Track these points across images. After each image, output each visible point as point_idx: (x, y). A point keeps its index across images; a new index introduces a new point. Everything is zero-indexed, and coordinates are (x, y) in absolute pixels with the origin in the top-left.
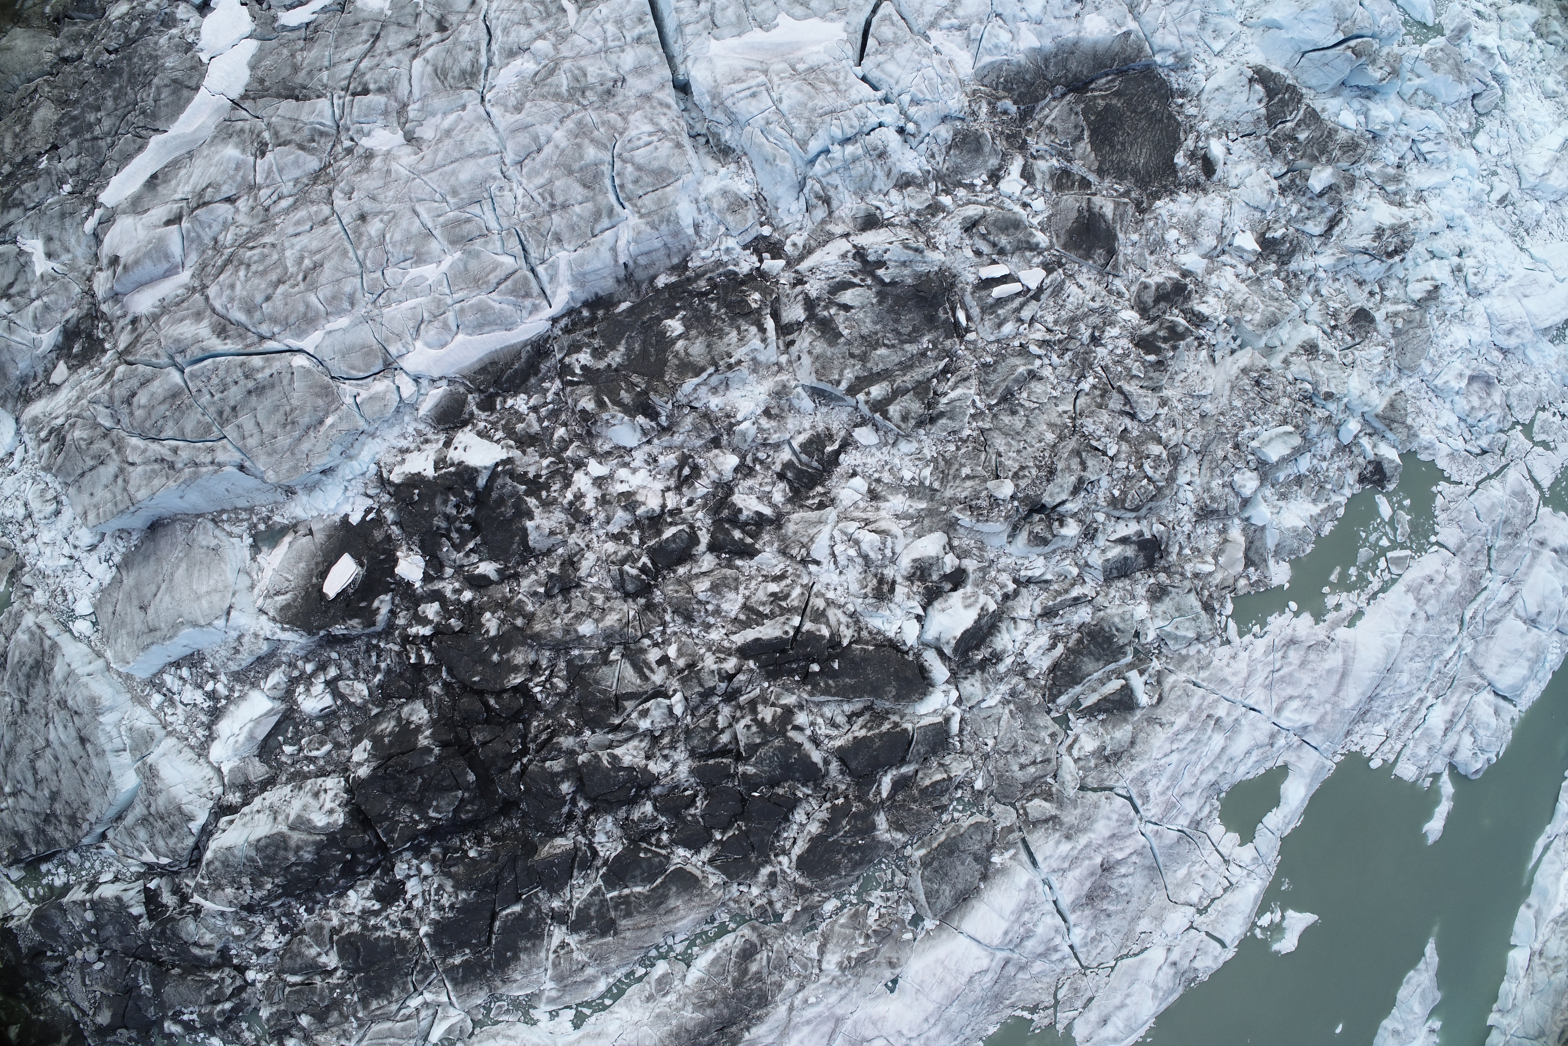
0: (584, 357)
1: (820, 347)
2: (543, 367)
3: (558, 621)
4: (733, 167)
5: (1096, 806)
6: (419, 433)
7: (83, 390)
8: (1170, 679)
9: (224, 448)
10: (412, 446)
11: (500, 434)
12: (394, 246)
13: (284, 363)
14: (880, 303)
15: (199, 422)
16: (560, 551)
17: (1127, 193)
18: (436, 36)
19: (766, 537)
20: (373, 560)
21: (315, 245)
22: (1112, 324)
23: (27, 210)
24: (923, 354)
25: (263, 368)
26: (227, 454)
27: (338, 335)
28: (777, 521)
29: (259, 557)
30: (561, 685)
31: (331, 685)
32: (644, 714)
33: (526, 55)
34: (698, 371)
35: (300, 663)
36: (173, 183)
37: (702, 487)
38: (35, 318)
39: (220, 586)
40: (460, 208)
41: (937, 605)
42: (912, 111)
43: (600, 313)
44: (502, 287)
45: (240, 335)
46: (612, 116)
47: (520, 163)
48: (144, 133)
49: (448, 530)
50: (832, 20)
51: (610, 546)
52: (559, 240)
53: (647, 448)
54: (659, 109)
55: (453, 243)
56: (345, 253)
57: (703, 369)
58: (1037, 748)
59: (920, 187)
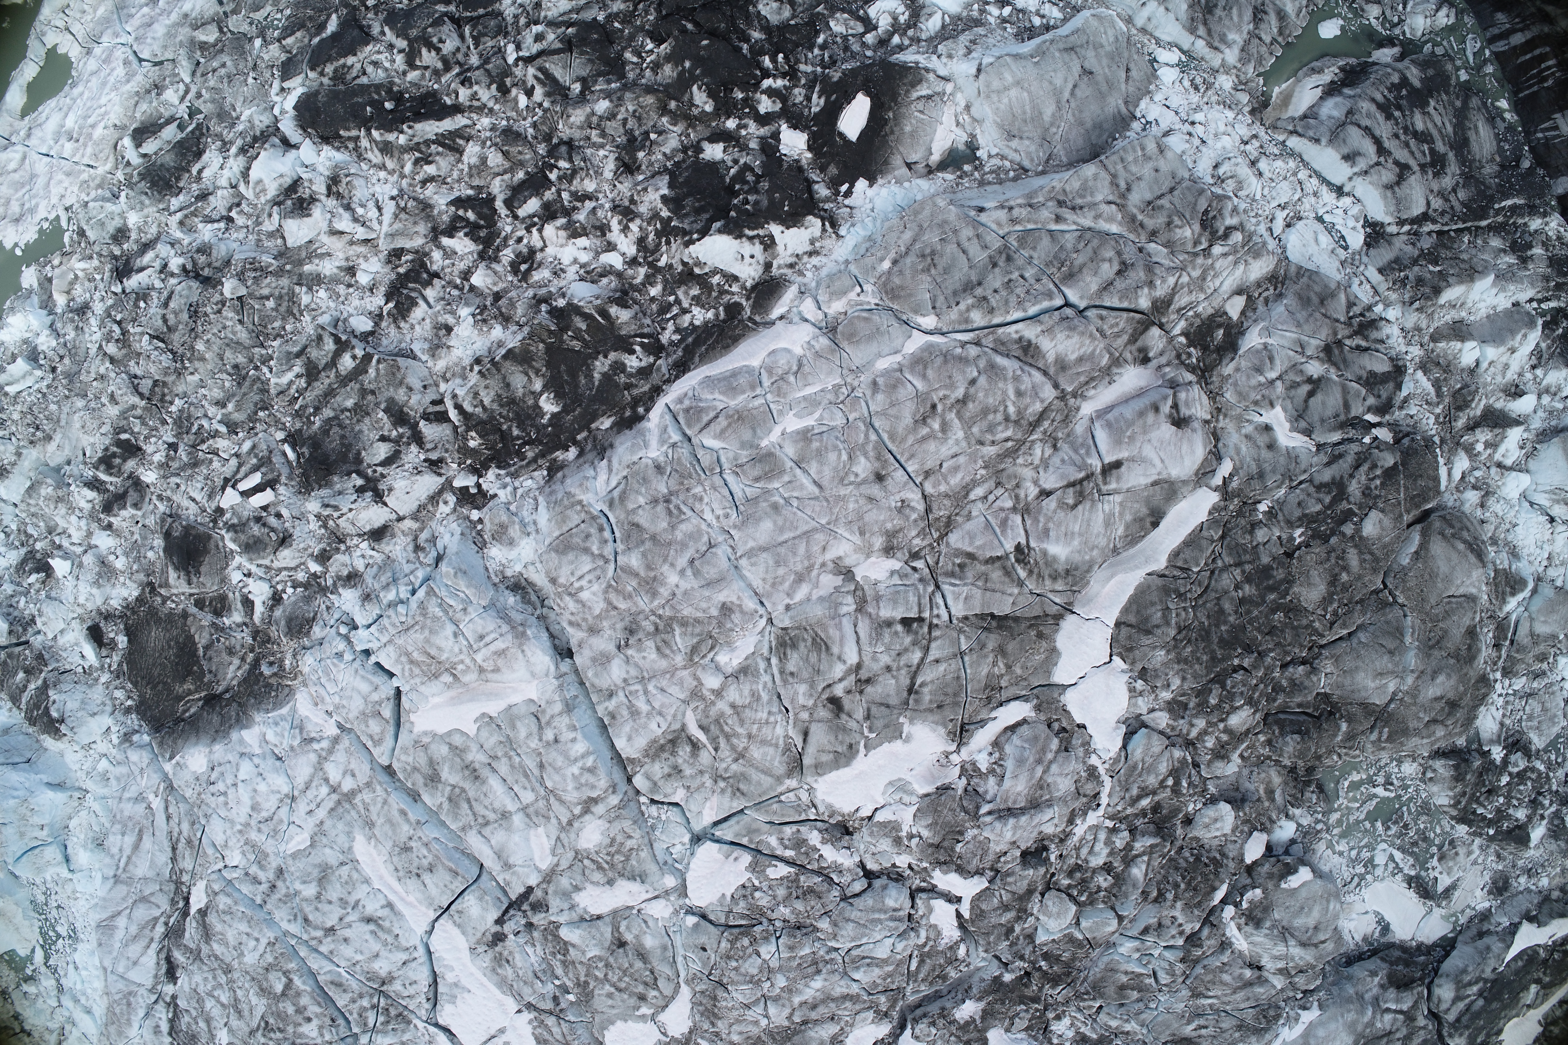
0: (633, 362)
1: (400, 395)
2: (680, 353)
3: (631, 108)
4: (509, 573)
5: (165, 47)
6: (801, 273)
7: (1202, 289)
8: (109, 166)
9: (999, 224)
10: (805, 259)
11: (716, 280)
12: (835, 447)
13: (946, 318)
14: (359, 453)
15: (1034, 248)
16: (641, 178)
17: (165, 600)
18: (839, 691)
19: (445, 218)
20: (832, 144)
21: (932, 446)
22: (161, 466)
23: (1311, 481)
24: (317, 409)
25: (968, 310)
26: (993, 218)
27: (886, 350)
28: (436, 234)
29: (964, 138)
30: (628, 55)
31: (869, 25)
32: (539, 38)
33: (729, 670)
34: (510, 355)
35: (906, 42)
36: (1128, 517)
37: (507, 255)
38: (1271, 359)
39: (995, 97)
40: (767, 492)
41: (288, 181)
42: (341, 646)
43: (628, 413)
44: (712, 414)
45: (1003, 344)
46: (622, 605)
47: (711, 546)
48: (1177, 573)
49: (757, 182)
50: (425, 733)
51: (590, 186)
52: (659, 468)
53: (563, 283)
54: (577, 618)
55: (770, 455)
56: (892, 437)
57: (505, 357)
58: (212, 83)
59: (339, 578)
